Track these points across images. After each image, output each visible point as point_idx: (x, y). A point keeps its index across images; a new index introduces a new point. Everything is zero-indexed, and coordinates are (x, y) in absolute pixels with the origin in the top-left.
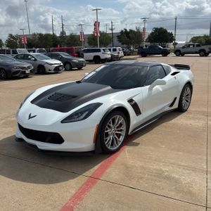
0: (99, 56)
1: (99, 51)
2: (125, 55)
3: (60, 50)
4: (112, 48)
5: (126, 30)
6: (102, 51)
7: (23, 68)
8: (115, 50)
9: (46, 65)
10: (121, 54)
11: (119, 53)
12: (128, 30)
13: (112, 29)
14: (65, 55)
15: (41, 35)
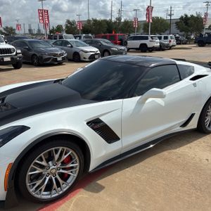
0: (145, 45)
1: (147, 38)
2: (177, 44)
3: (103, 37)
4: (163, 36)
5: (186, 16)
6: (150, 39)
7: (56, 55)
8: (166, 38)
9: (81, 53)
10: (173, 42)
11: (170, 41)
12: (189, 16)
13: (171, 15)
14: (105, 42)
15: (95, 21)
